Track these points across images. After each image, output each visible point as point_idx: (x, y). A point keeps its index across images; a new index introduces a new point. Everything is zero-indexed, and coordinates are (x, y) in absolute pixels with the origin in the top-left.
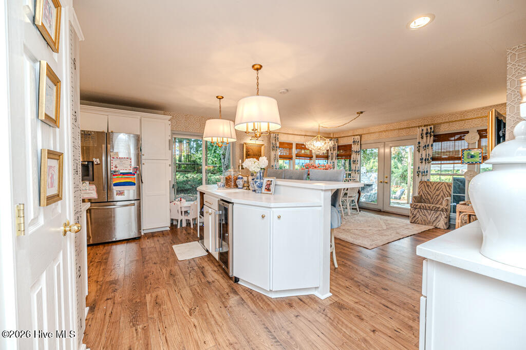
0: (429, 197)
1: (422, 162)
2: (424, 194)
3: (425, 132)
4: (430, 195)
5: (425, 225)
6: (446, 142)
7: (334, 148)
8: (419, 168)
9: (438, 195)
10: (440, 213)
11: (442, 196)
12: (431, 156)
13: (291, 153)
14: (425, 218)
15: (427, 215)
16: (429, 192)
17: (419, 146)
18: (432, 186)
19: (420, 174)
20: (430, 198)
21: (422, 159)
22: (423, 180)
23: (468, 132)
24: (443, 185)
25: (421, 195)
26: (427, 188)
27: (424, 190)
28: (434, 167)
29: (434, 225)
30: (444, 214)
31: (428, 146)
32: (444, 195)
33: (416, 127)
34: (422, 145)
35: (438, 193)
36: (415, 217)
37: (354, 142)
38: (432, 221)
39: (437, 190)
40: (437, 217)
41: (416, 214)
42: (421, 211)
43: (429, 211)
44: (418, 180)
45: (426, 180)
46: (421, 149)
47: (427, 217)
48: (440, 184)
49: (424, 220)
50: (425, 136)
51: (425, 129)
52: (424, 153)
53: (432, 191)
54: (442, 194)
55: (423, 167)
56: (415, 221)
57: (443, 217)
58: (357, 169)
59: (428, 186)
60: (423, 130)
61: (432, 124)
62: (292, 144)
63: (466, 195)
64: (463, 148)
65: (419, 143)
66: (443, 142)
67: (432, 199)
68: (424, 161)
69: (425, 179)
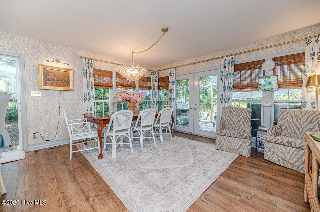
0: (231, 122)
1: (224, 90)
2: (227, 119)
3: (227, 62)
4: (232, 121)
5: (230, 152)
6: (244, 71)
7: (155, 79)
8: (222, 95)
9: (240, 121)
10: (244, 141)
11: (243, 122)
12: (233, 84)
13: (111, 82)
14: (229, 145)
15: (232, 142)
16: (232, 119)
17: (223, 76)
18: (234, 112)
19: (224, 100)
20: (232, 124)
21: (224, 87)
22: (226, 106)
23: (264, 60)
24: (244, 111)
25: (225, 121)
26: (229, 113)
27: (227, 116)
28: (235, 95)
29: (238, 152)
30: (248, 141)
31: (230, 74)
32: (245, 120)
33: (220, 58)
34: (225, 74)
35: (239, 118)
36: (220, 143)
37: (170, 74)
38: (236, 148)
39: (239, 116)
40: (241, 145)
41: (222, 141)
42: (226, 138)
43: (234, 139)
44: (222, 106)
45: (228, 107)
46: (224, 77)
47: (231, 144)
48: (241, 110)
49: (229, 148)
50: (227, 65)
51: (227, 59)
52: (226, 82)
53: (234, 117)
54: (243, 119)
55: (226, 94)
56: (220, 148)
57: (247, 144)
58: (173, 97)
59: (230, 112)
60: (225, 60)
61: (233, 55)
62: (111, 73)
63: (262, 120)
64: (260, 76)
65: (222, 72)
66: (242, 71)
67: (234, 124)
68: (226, 89)
69: (227, 105)
